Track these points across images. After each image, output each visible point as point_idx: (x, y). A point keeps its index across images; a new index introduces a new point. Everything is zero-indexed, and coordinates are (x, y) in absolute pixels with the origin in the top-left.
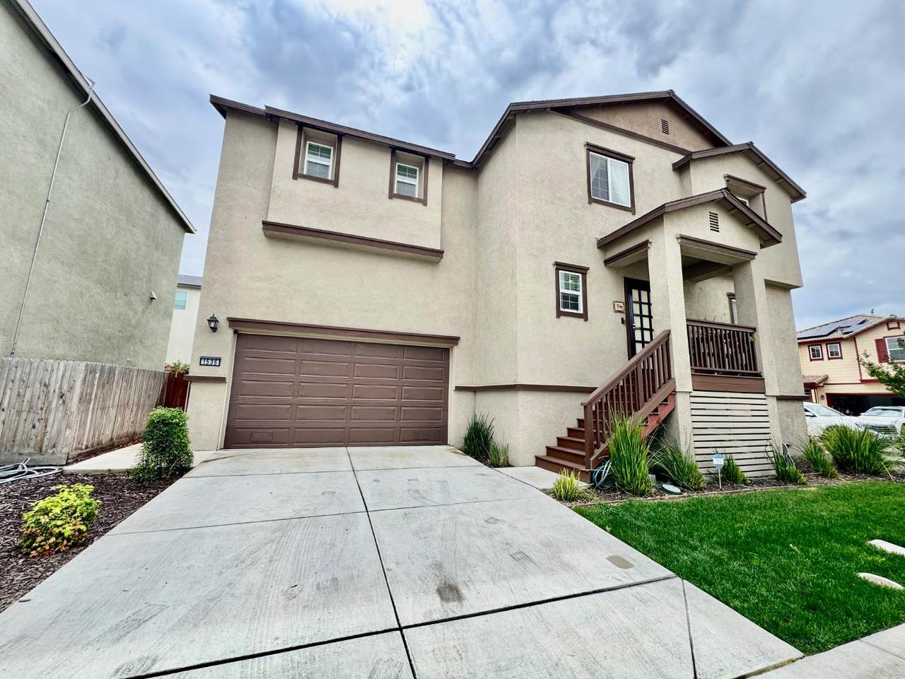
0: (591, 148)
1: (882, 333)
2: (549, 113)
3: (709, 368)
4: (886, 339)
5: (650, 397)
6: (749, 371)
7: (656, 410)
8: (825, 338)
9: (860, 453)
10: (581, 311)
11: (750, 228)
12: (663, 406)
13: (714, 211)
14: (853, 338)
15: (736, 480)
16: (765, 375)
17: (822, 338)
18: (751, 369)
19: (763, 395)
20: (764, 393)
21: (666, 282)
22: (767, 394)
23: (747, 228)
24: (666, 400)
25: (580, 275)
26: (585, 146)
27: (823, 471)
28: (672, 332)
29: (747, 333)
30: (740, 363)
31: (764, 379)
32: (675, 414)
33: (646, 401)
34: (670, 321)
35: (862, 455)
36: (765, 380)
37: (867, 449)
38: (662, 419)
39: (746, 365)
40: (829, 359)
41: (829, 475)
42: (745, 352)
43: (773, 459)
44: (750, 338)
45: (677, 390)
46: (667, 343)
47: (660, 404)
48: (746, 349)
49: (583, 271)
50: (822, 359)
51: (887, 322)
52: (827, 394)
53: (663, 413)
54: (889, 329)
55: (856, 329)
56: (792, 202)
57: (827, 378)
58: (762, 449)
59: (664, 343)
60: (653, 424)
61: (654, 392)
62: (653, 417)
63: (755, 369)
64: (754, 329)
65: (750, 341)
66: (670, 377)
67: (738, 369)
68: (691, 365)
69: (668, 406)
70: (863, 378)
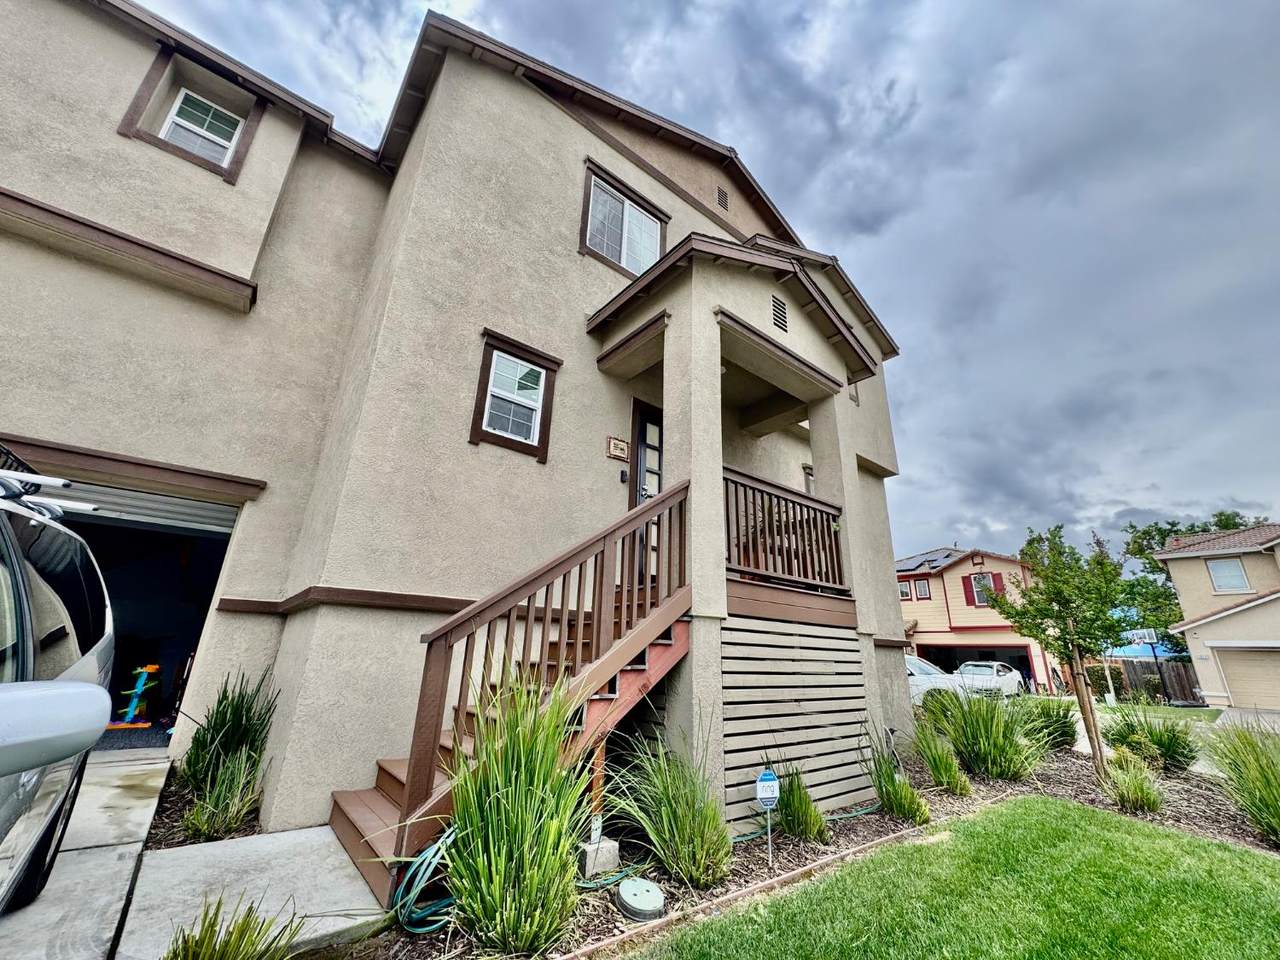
0: (594, 169)
1: (968, 569)
2: (518, 80)
3: (762, 571)
4: (972, 576)
5: (629, 626)
6: (831, 585)
7: (640, 659)
8: (913, 573)
9: (992, 742)
10: (534, 441)
11: (834, 345)
12: (659, 649)
13: (780, 297)
14: (940, 575)
15: (804, 832)
16: (856, 594)
17: (911, 573)
18: (835, 582)
19: (853, 631)
20: (854, 629)
21: (689, 386)
22: (861, 629)
23: (828, 342)
24: (666, 635)
25: (543, 372)
26: (585, 162)
27: (948, 784)
28: (693, 487)
29: (828, 514)
30: (817, 569)
31: (854, 601)
32: (685, 671)
33: (618, 635)
34: (690, 462)
35: (995, 745)
36: (857, 603)
37: (1001, 735)
38: (654, 681)
39: (827, 573)
40: (918, 599)
41: (958, 791)
42: (824, 549)
43: (872, 763)
44: (833, 525)
45: (693, 613)
46: (682, 507)
47: (652, 645)
48: (827, 543)
49: (552, 365)
50: (911, 600)
51: (972, 556)
52: (917, 645)
53: (656, 668)
54: (975, 565)
55: (944, 563)
56: (883, 360)
57: (916, 625)
58: (853, 743)
59: (675, 501)
60: (629, 695)
61: (642, 613)
62: (631, 677)
63: (841, 583)
64: (839, 510)
65: (832, 530)
66: (682, 584)
67: (814, 578)
68: (729, 559)
69: (672, 650)
70: (953, 625)
